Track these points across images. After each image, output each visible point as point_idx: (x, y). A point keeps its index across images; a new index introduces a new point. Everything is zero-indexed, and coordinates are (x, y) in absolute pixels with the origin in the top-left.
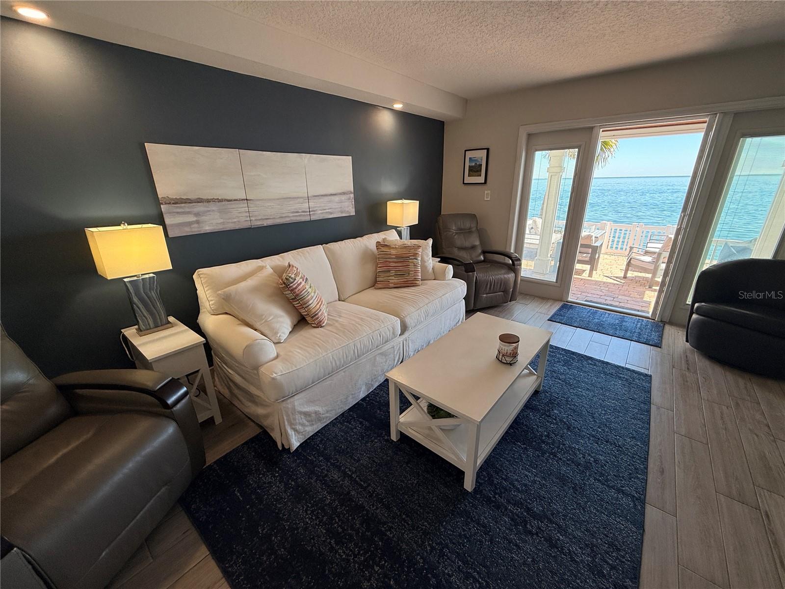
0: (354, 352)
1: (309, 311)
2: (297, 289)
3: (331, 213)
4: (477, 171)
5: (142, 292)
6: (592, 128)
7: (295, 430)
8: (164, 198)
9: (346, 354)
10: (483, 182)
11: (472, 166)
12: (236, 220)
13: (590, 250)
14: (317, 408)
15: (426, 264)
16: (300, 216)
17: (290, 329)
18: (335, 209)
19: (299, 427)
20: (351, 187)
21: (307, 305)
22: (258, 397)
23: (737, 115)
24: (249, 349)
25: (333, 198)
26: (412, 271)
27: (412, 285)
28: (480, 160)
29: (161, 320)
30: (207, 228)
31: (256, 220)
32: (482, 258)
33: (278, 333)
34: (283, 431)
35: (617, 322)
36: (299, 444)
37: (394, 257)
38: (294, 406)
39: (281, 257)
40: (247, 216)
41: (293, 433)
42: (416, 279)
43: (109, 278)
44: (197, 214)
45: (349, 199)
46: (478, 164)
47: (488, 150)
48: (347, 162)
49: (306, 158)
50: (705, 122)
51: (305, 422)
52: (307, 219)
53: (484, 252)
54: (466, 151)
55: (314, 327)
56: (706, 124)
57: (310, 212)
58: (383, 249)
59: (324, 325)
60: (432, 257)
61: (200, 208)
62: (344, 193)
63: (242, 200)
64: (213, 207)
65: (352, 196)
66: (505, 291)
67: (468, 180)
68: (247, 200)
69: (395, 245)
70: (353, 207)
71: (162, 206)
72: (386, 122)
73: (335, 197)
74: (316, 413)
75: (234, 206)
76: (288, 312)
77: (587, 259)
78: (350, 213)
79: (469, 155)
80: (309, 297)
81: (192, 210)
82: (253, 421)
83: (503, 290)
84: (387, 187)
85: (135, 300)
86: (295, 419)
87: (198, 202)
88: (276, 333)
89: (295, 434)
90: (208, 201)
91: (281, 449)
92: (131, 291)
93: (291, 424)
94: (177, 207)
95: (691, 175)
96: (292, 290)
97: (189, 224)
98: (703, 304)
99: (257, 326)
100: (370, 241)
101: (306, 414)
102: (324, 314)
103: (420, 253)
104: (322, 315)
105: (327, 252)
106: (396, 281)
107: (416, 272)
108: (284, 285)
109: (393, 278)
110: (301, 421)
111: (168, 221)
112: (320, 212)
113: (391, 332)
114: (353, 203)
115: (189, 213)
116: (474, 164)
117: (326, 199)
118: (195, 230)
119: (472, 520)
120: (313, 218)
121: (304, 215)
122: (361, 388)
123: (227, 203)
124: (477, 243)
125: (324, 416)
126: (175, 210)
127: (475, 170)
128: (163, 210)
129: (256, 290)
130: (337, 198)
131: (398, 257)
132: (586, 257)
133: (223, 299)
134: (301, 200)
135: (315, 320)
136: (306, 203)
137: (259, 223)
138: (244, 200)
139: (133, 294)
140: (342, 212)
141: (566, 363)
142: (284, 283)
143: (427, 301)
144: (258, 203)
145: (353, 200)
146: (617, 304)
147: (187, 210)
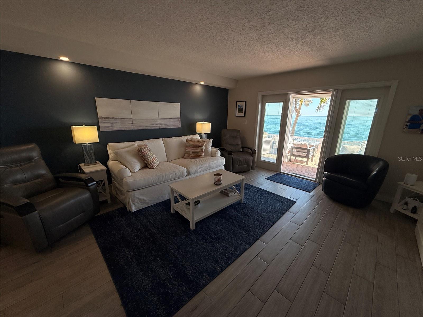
0: (162, 178)
1: (148, 162)
2: (144, 153)
3: (169, 126)
4: (242, 111)
5: (87, 150)
6: (287, 94)
7: (134, 204)
8: (100, 117)
9: (158, 179)
10: (244, 116)
11: (239, 109)
12: (127, 126)
13: (307, 151)
14: (144, 198)
15: (208, 149)
16: (155, 126)
17: (140, 168)
18: (171, 124)
19: (136, 204)
20: (179, 115)
21: (147, 159)
22: (123, 191)
23: (343, 91)
24: (120, 171)
25: (170, 120)
26: (200, 152)
27: (199, 157)
28: (242, 106)
29: (93, 161)
30: (115, 129)
31: (135, 127)
32: (241, 150)
33: (134, 168)
34: (129, 204)
35: (298, 181)
36: (135, 211)
37: (193, 145)
38: (134, 194)
39: (143, 142)
40: (132, 125)
41: (133, 205)
42: (201, 155)
43: (76, 143)
44: (112, 123)
45: (178, 121)
46: (242, 107)
47: (246, 102)
48: (178, 106)
49: (159, 104)
50: (331, 93)
51: (139, 202)
52: (158, 128)
53: (243, 148)
54: (237, 102)
55: (150, 169)
56: (331, 94)
57: (159, 125)
58: (189, 142)
59: (154, 168)
60: (212, 147)
61: (113, 121)
62: (176, 118)
63: (130, 119)
64: (118, 121)
65: (180, 119)
66: (248, 165)
67: (238, 115)
68: (132, 119)
69: (195, 140)
70: (180, 124)
71: (99, 120)
72: (198, 89)
73: (171, 119)
74: (144, 199)
75: (126, 121)
76: (140, 162)
77: (305, 155)
78: (178, 126)
79: (238, 103)
80: (149, 156)
81: (110, 122)
82: (122, 203)
83: (247, 164)
84: (198, 116)
85: (85, 152)
86: (134, 200)
87: (113, 119)
88: (133, 169)
89: (134, 206)
90: (117, 119)
91: (128, 211)
92: (84, 149)
93: (133, 201)
94: (104, 120)
95: (327, 116)
96: (141, 153)
97: (109, 127)
98: (326, 172)
99: (126, 165)
100: (184, 139)
101: (139, 199)
102: (155, 164)
103: (205, 145)
104: (153, 164)
105: (164, 141)
106: (192, 155)
107: (202, 152)
108: (138, 151)
109: (191, 154)
110: (137, 201)
111: (100, 125)
112: (164, 125)
113: (181, 173)
114: (180, 122)
115: (109, 123)
116: (240, 108)
117: (167, 120)
118: (110, 129)
119: (188, 237)
120: (161, 128)
121: (157, 126)
122: (166, 195)
123: (124, 120)
124: (240, 143)
125: (147, 202)
126: (104, 122)
127: (240, 110)
128: (99, 121)
129: (128, 152)
130: (172, 120)
131: (194, 145)
132: (304, 154)
133: (115, 154)
134: (156, 120)
135: (150, 166)
136: (158, 121)
137: (136, 128)
138: (131, 119)
139: (84, 150)
140: (174, 126)
141: (261, 195)
142: (139, 150)
143: (202, 163)
144: (137, 120)
145: (180, 121)
146: (308, 176)
147: (108, 122)
